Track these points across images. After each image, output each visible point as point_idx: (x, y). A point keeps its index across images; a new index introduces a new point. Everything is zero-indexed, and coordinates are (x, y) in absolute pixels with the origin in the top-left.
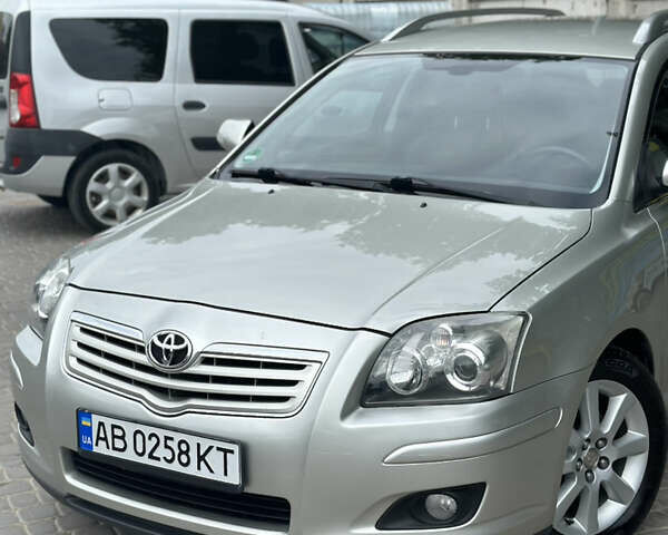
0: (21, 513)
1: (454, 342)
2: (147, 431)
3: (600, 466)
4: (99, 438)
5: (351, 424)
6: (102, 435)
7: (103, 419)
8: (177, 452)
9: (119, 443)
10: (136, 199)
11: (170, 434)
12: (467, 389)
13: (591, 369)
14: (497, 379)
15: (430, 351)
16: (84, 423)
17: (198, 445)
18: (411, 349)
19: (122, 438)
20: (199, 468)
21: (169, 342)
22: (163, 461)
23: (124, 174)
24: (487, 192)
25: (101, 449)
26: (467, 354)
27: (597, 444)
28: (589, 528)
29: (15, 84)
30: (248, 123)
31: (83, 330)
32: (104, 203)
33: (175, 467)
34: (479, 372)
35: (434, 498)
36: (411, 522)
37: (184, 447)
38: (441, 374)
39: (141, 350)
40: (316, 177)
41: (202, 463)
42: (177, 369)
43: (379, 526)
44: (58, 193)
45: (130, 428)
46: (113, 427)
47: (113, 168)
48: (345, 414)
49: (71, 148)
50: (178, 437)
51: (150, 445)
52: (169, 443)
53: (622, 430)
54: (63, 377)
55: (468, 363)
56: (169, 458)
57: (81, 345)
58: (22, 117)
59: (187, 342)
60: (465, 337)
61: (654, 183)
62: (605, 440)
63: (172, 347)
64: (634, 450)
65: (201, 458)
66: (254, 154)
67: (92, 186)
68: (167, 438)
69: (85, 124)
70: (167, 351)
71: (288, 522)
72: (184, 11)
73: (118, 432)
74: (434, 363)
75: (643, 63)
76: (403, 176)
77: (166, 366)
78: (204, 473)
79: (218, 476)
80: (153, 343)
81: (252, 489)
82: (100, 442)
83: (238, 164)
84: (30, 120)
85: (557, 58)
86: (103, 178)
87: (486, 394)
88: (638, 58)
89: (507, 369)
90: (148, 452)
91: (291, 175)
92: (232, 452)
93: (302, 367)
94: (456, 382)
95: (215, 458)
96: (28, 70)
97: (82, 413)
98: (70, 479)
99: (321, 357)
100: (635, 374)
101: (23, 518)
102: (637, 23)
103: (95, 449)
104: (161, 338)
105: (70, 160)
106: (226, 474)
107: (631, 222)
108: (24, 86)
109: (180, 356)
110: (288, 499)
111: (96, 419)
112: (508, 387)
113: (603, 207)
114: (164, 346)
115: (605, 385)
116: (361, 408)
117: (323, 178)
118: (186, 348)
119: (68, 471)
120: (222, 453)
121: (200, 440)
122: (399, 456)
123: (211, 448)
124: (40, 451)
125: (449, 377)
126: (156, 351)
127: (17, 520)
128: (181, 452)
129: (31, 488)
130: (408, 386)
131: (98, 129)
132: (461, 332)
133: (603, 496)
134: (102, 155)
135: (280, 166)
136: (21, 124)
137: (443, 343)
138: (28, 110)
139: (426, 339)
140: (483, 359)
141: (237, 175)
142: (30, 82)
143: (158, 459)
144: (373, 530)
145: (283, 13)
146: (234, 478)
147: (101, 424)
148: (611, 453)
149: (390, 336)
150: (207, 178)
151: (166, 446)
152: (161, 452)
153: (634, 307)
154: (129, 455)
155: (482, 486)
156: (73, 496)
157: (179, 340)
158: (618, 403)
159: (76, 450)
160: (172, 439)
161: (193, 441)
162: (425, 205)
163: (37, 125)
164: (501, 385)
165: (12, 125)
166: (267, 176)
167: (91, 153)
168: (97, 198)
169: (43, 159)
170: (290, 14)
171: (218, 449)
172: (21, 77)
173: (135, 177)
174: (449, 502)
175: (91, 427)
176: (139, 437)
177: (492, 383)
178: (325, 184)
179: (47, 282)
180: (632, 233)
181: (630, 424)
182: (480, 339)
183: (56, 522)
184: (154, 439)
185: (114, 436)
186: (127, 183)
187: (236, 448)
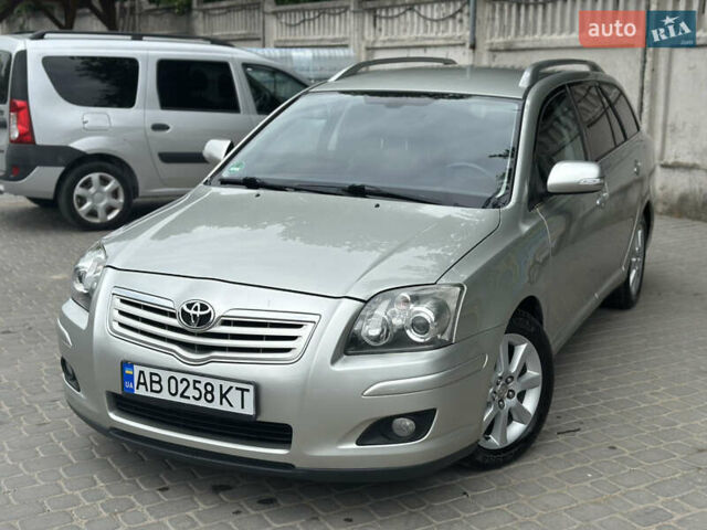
0: (64, 444)
1: (412, 306)
2: (179, 376)
3: (509, 397)
4: (139, 383)
5: (339, 368)
6: (142, 381)
7: (142, 368)
8: (203, 392)
9: (156, 387)
10: (113, 202)
11: (197, 378)
12: (422, 341)
13: (506, 325)
14: (443, 333)
15: (394, 314)
16: (127, 372)
17: (221, 386)
18: (381, 311)
19: (159, 382)
20: (221, 403)
21: (196, 309)
22: (192, 398)
23: (104, 182)
24: (422, 196)
25: (141, 391)
26: (422, 315)
27: (506, 381)
28: (501, 442)
29: (14, 108)
30: (228, 143)
31: (122, 301)
32: (88, 205)
33: (202, 403)
34: (431, 328)
35: (398, 421)
36: (383, 439)
37: (209, 388)
38: (402, 330)
39: (173, 315)
40: (290, 184)
41: (224, 400)
42: (202, 329)
43: (357, 444)
44: (51, 196)
45: (165, 375)
46: (152, 374)
47: (95, 177)
48: (334, 360)
49: (61, 160)
50: (204, 380)
51: (182, 387)
52: (197, 385)
53: (523, 370)
54: (107, 338)
55: (422, 321)
56: (197, 396)
57: (121, 313)
58: (20, 135)
59: (210, 309)
60: (419, 303)
61: (541, 190)
62: (512, 377)
63: (199, 313)
64: (531, 384)
65: (223, 396)
66: (237, 166)
67: (78, 191)
68: (195, 382)
69: (73, 140)
70: (195, 316)
71: (290, 442)
72: (151, 52)
73: (155, 378)
74: (397, 322)
75: (528, 102)
76: (358, 183)
77: (194, 327)
78: (225, 407)
79: (237, 409)
80: (183, 311)
81: (264, 418)
82: (141, 386)
83: (225, 174)
84: (27, 136)
85: (461, 96)
86: (87, 184)
87: (435, 344)
88: (525, 97)
89: (450, 326)
90: (180, 392)
91: (270, 183)
92: (248, 390)
93: (300, 326)
94: (414, 336)
95: (234, 396)
96: (25, 98)
97: (127, 364)
98: (112, 416)
99: (316, 318)
100: (533, 329)
101: (66, 447)
102: (520, 72)
103: (136, 392)
104: (190, 306)
105: (60, 170)
106: (243, 407)
107: (526, 219)
108: (22, 111)
109: (205, 319)
110: (291, 425)
111: (137, 369)
112: (451, 339)
113: (508, 207)
114: (192, 312)
115: (513, 337)
116: (345, 357)
117: (295, 185)
118: (210, 313)
119: (111, 410)
120: (240, 392)
121: (222, 382)
122: (375, 391)
123: (231, 388)
124: (85, 394)
125: (408, 332)
126: (185, 316)
127: (61, 450)
128: (207, 392)
129: (67, 426)
130: (377, 339)
131: (83, 145)
132: (416, 299)
133: (510, 419)
134: (85, 166)
135: (259, 176)
136: (19, 140)
137: (404, 307)
138: (26, 130)
139: (391, 305)
140: (433, 319)
141: (225, 182)
142: (27, 107)
143: (188, 398)
144: (354, 446)
145: (229, 56)
146: (249, 410)
147: (141, 372)
148: (516, 387)
149: (365, 302)
150: (201, 184)
151: (195, 388)
152: (191, 392)
153: (529, 281)
154: (165, 395)
155: (434, 411)
156: (116, 429)
157: (204, 307)
158: (521, 350)
159: (120, 392)
160: (200, 382)
161: (217, 383)
162: (377, 206)
163: (33, 142)
164: (446, 337)
165: (12, 141)
166: (250, 183)
167: (77, 164)
168: (82, 200)
169: (37, 169)
170: (235, 56)
171: (237, 389)
172: (19, 103)
173: (113, 184)
174: (408, 422)
175: (133, 376)
176: (173, 381)
177: (439, 336)
178: (297, 189)
179: (87, 264)
180: (525, 228)
181: (529, 366)
182: (429, 303)
183: (93, 451)
184: (185, 383)
185: (152, 382)
186: (107, 188)
187: (251, 388)
